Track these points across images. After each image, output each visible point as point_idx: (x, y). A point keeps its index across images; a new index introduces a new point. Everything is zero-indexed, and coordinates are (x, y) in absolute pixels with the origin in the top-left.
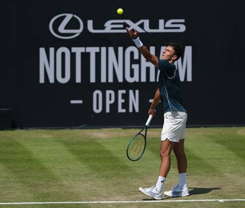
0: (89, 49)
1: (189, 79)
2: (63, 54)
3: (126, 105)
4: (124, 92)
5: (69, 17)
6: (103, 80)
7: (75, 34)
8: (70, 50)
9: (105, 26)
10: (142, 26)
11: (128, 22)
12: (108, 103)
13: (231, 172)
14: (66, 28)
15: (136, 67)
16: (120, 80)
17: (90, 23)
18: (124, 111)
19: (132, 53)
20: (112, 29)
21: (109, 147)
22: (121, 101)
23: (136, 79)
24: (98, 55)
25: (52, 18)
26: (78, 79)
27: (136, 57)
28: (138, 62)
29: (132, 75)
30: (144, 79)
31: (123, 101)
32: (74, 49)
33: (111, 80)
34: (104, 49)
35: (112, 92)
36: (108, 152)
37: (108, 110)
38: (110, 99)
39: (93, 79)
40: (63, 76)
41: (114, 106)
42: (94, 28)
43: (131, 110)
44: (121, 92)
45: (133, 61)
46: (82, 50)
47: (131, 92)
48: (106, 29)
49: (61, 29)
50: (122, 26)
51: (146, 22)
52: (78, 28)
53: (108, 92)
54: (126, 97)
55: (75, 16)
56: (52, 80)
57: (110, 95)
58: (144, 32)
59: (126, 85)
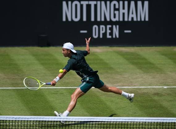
0: (90, 3)
1: (147, 19)
2: (76, 5)
3: (111, 34)
4: (110, 26)
6: (99, 19)
8: (80, 2)
12: (102, 32)
13: (171, 72)
15: (117, 12)
16: (108, 19)
18: (110, 37)
19: (115, 5)
21: (102, 57)
22: (108, 31)
23: (117, 19)
24: (96, 6)
26: (85, 19)
27: (117, 7)
28: (118, 10)
29: (115, 17)
30: (121, 19)
31: (110, 31)
32: (82, 2)
33: (103, 20)
34: (99, 2)
35: (104, 27)
36: (101, 60)
37: (101, 36)
38: (103, 30)
39: (93, 19)
40: (76, 17)
41: (105, 34)
43: (114, 37)
44: (109, 26)
45: (115, 9)
46: (87, 3)
47: (114, 26)
53: (101, 26)
54: (111, 29)
56: (70, 20)
57: (103, 28)
59: (111, 23)
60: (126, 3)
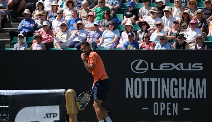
0: (151, 79)
1: (205, 97)
2: (138, 82)
3: (171, 111)
4: (170, 103)
5: (141, 61)
6: (159, 97)
7: (144, 71)
9: (160, 66)
10: (179, 67)
11: (172, 64)
14: (139, 67)
15: (176, 90)
16: (168, 97)
17: (152, 65)
18: (170, 114)
19: (174, 82)
20: (164, 68)
23: (176, 96)
24: (156, 83)
25: (132, 62)
26: (146, 96)
27: (176, 84)
28: (177, 87)
29: (174, 94)
30: (180, 97)
31: (169, 109)
32: (143, 79)
33: (163, 97)
34: (159, 79)
35: (164, 104)
37: (161, 114)
38: (163, 108)
39: (153, 96)
40: (138, 94)
41: (165, 111)
42: (154, 68)
43: (173, 114)
44: (168, 104)
45: (175, 86)
46: (148, 79)
47: (174, 104)
48: (160, 68)
49: (137, 68)
50: (168, 67)
51: (182, 65)
52: (146, 68)
53: (161, 104)
54: (171, 106)
55: (144, 61)
56: (132, 97)
57: (163, 105)
58: (180, 70)
59: (171, 100)
60: (185, 80)
